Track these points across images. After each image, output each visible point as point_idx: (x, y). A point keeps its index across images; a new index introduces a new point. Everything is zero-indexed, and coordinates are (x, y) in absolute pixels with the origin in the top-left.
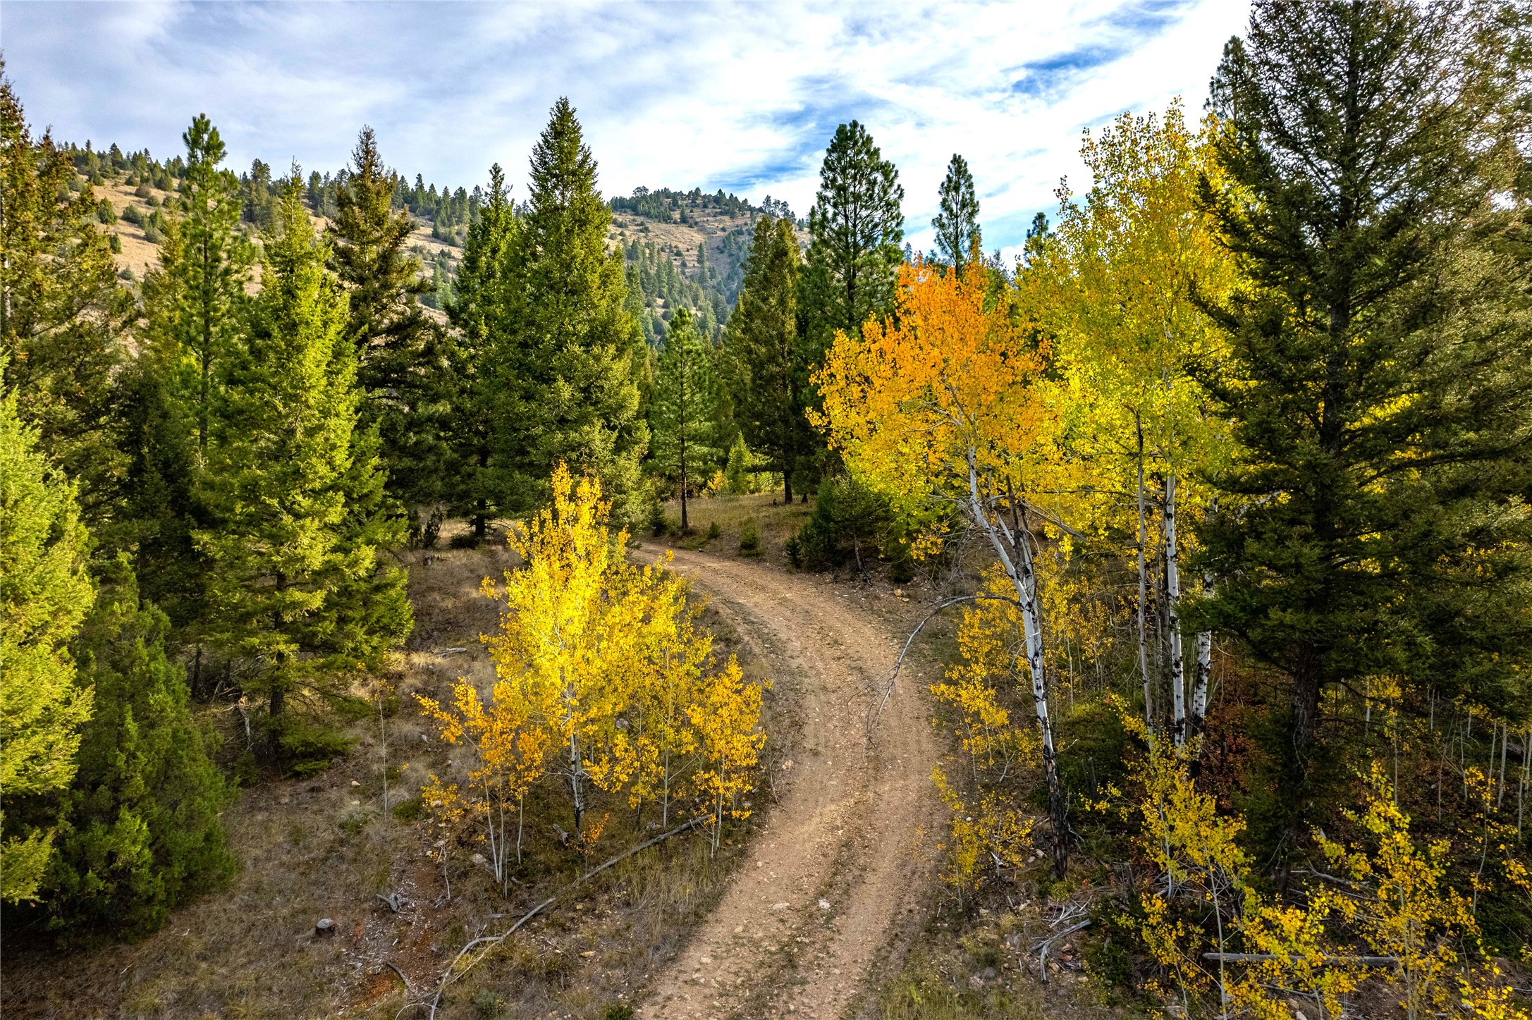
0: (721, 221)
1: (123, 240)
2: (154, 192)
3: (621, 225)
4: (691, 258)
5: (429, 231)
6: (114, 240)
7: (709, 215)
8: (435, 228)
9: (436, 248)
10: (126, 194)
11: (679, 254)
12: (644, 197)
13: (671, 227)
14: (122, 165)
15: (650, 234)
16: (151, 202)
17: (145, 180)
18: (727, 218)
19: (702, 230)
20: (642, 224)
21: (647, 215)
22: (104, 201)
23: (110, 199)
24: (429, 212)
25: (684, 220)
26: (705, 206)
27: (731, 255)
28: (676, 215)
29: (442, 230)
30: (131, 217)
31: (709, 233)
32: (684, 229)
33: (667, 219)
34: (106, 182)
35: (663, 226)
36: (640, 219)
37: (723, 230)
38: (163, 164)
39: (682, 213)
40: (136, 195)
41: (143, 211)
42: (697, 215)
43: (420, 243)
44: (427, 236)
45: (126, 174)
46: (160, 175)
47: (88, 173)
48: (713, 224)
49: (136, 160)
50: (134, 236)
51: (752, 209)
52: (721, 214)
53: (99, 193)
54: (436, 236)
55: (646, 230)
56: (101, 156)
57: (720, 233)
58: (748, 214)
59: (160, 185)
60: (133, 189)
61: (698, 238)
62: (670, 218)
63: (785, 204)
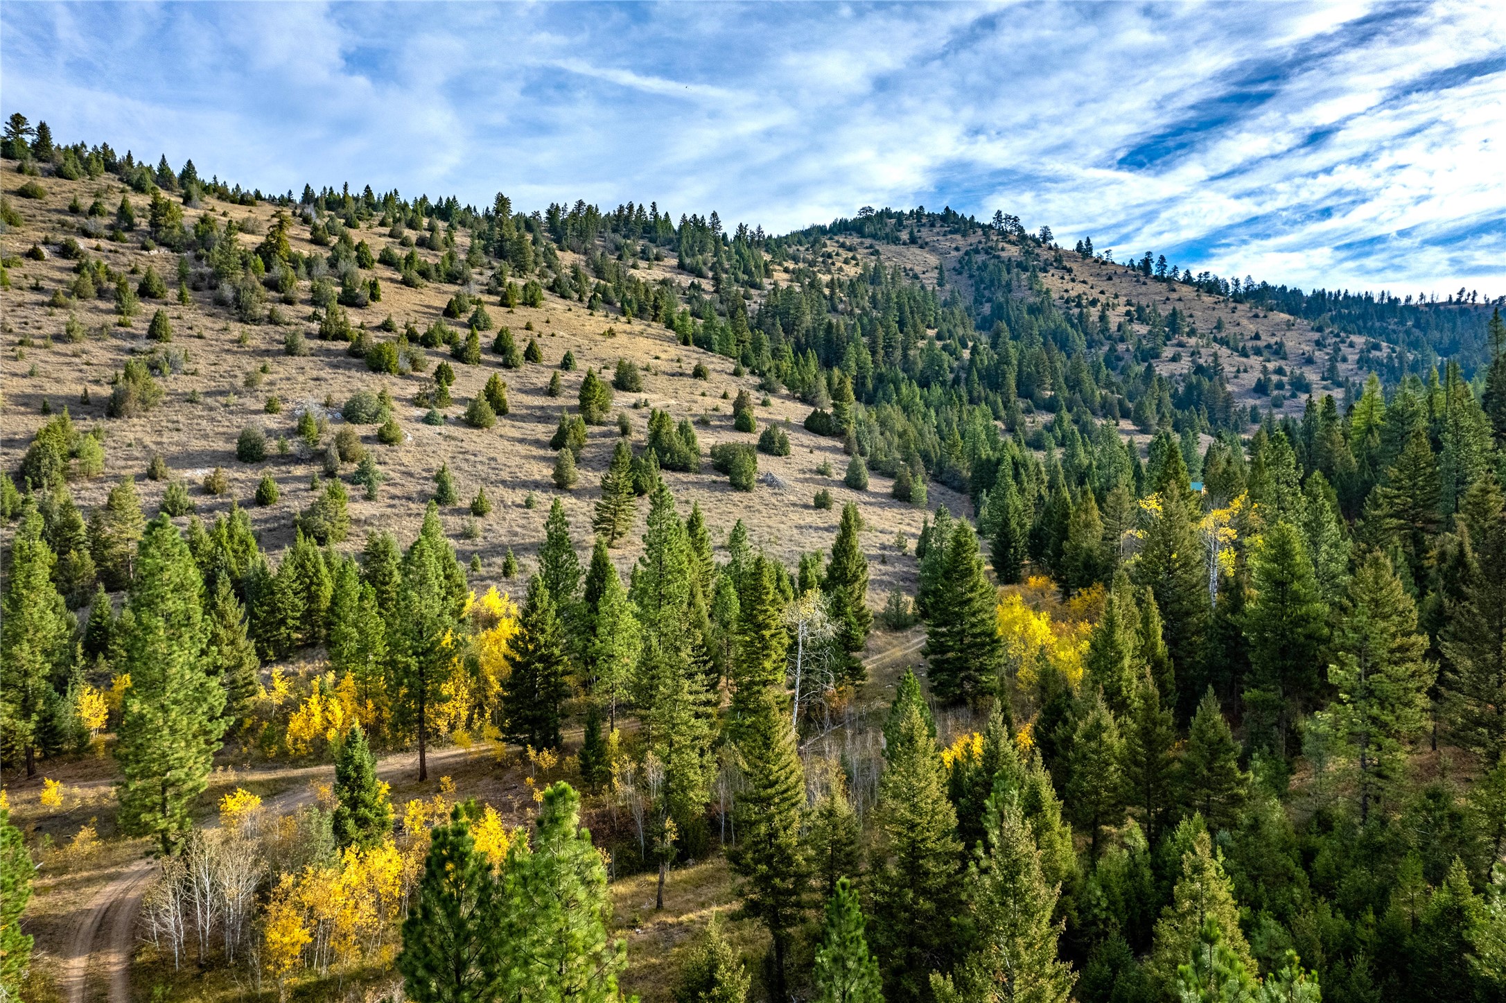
0: (952, 240)
1: (382, 285)
2: (407, 232)
3: (850, 249)
4: (930, 280)
5: (675, 262)
6: (374, 285)
7: (938, 234)
8: (680, 257)
9: (685, 280)
10: (381, 235)
11: (916, 277)
12: (868, 218)
13: (901, 248)
14: (374, 207)
15: (881, 257)
16: (404, 243)
17: (397, 221)
18: (958, 237)
19: (934, 250)
20: (871, 246)
21: (874, 236)
22: (361, 244)
23: (367, 242)
24: (670, 241)
25: (913, 241)
26: (933, 225)
27: (971, 276)
28: (904, 236)
29: (688, 261)
30: (387, 260)
31: (942, 254)
32: (915, 250)
33: (896, 241)
34: (362, 225)
35: (893, 247)
36: (868, 242)
37: (957, 249)
38: (411, 203)
39: (911, 233)
40: (391, 236)
41: (400, 253)
42: (925, 234)
43: (668, 275)
44: (672, 267)
45: (379, 216)
46: (410, 215)
47: (344, 216)
48: (945, 244)
49: (389, 199)
50: (392, 280)
51: (983, 227)
52: (950, 232)
53: (356, 236)
54: (681, 267)
55: (876, 253)
56: (356, 199)
57: (954, 253)
58: (980, 232)
59: (412, 225)
60: (386, 230)
61: (933, 260)
62: (898, 239)
63: (1016, 219)
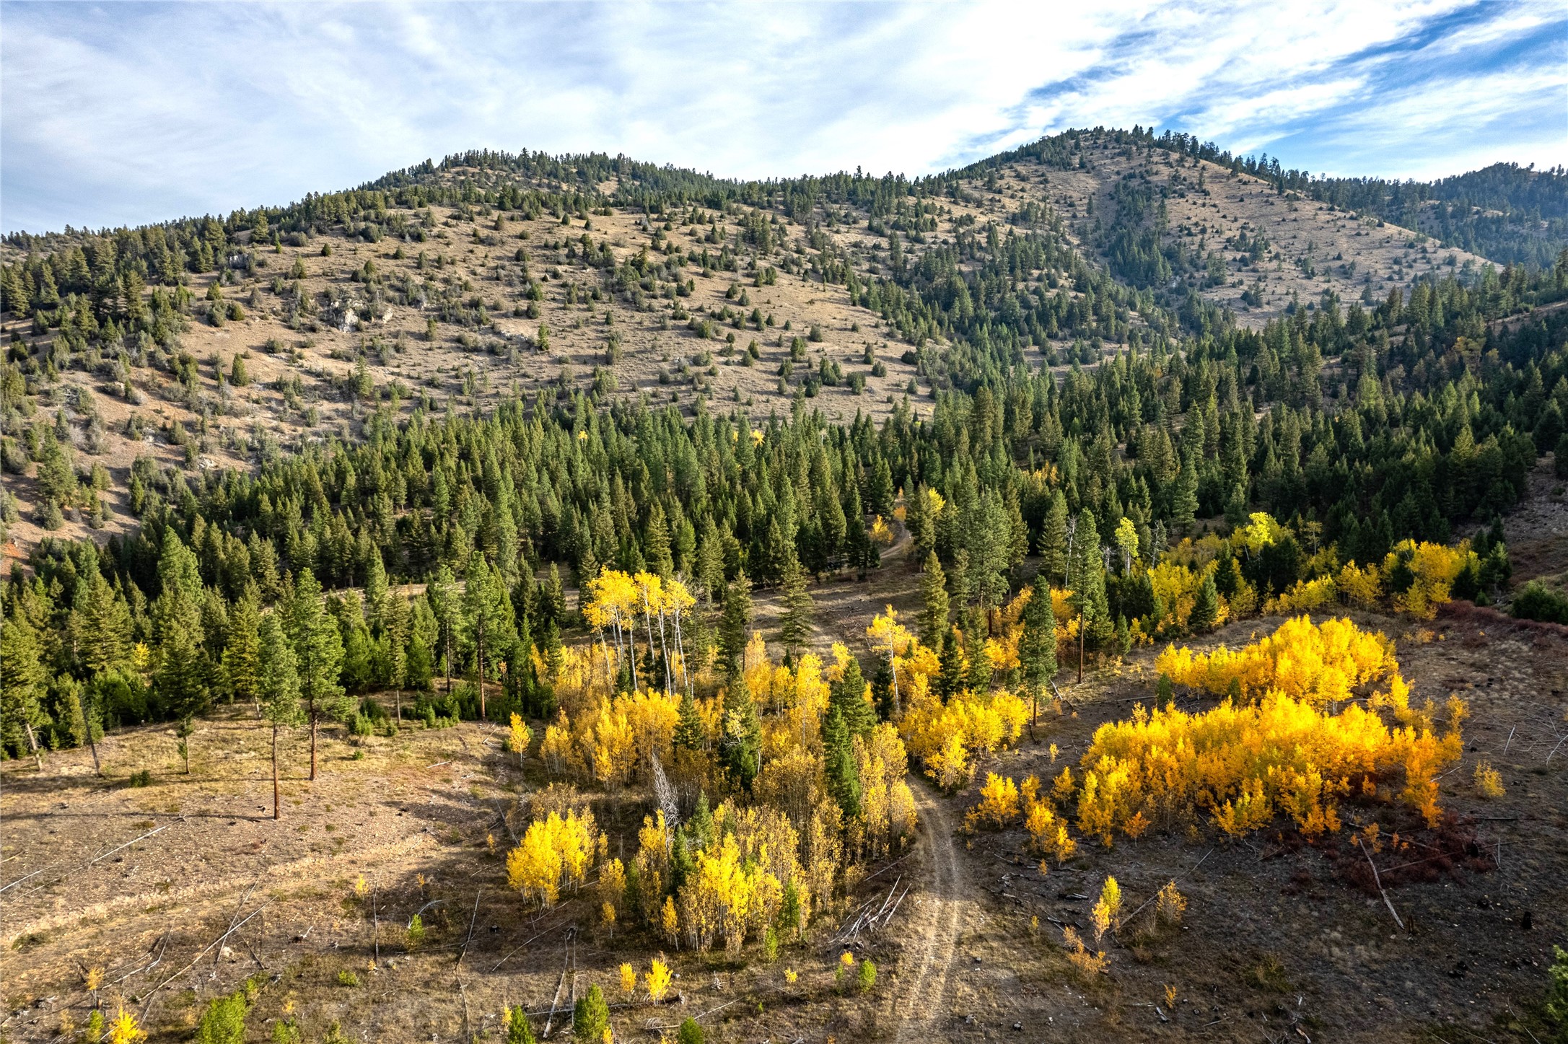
0: (1117, 164)
3: (1023, 179)
4: (1082, 208)
5: (866, 224)
7: (1107, 157)
8: (871, 218)
9: (871, 241)
11: (1071, 204)
13: (1069, 174)
15: (1049, 186)
18: (1123, 159)
19: (1098, 175)
20: (1043, 175)
21: (1050, 163)
25: (1082, 165)
26: (1106, 146)
27: (1119, 202)
28: (1076, 161)
31: (1104, 178)
32: (1082, 176)
33: (1066, 166)
35: (1063, 174)
36: (1043, 168)
37: (1118, 173)
39: (1082, 157)
42: (1096, 157)
43: (860, 237)
44: (864, 229)
48: (1110, 167)
52: (1119, 154)
55: (1046, 181)
57: (1114, 177)
59: (700, 221)
61: (1092, 184)
62: (1069, 164)
